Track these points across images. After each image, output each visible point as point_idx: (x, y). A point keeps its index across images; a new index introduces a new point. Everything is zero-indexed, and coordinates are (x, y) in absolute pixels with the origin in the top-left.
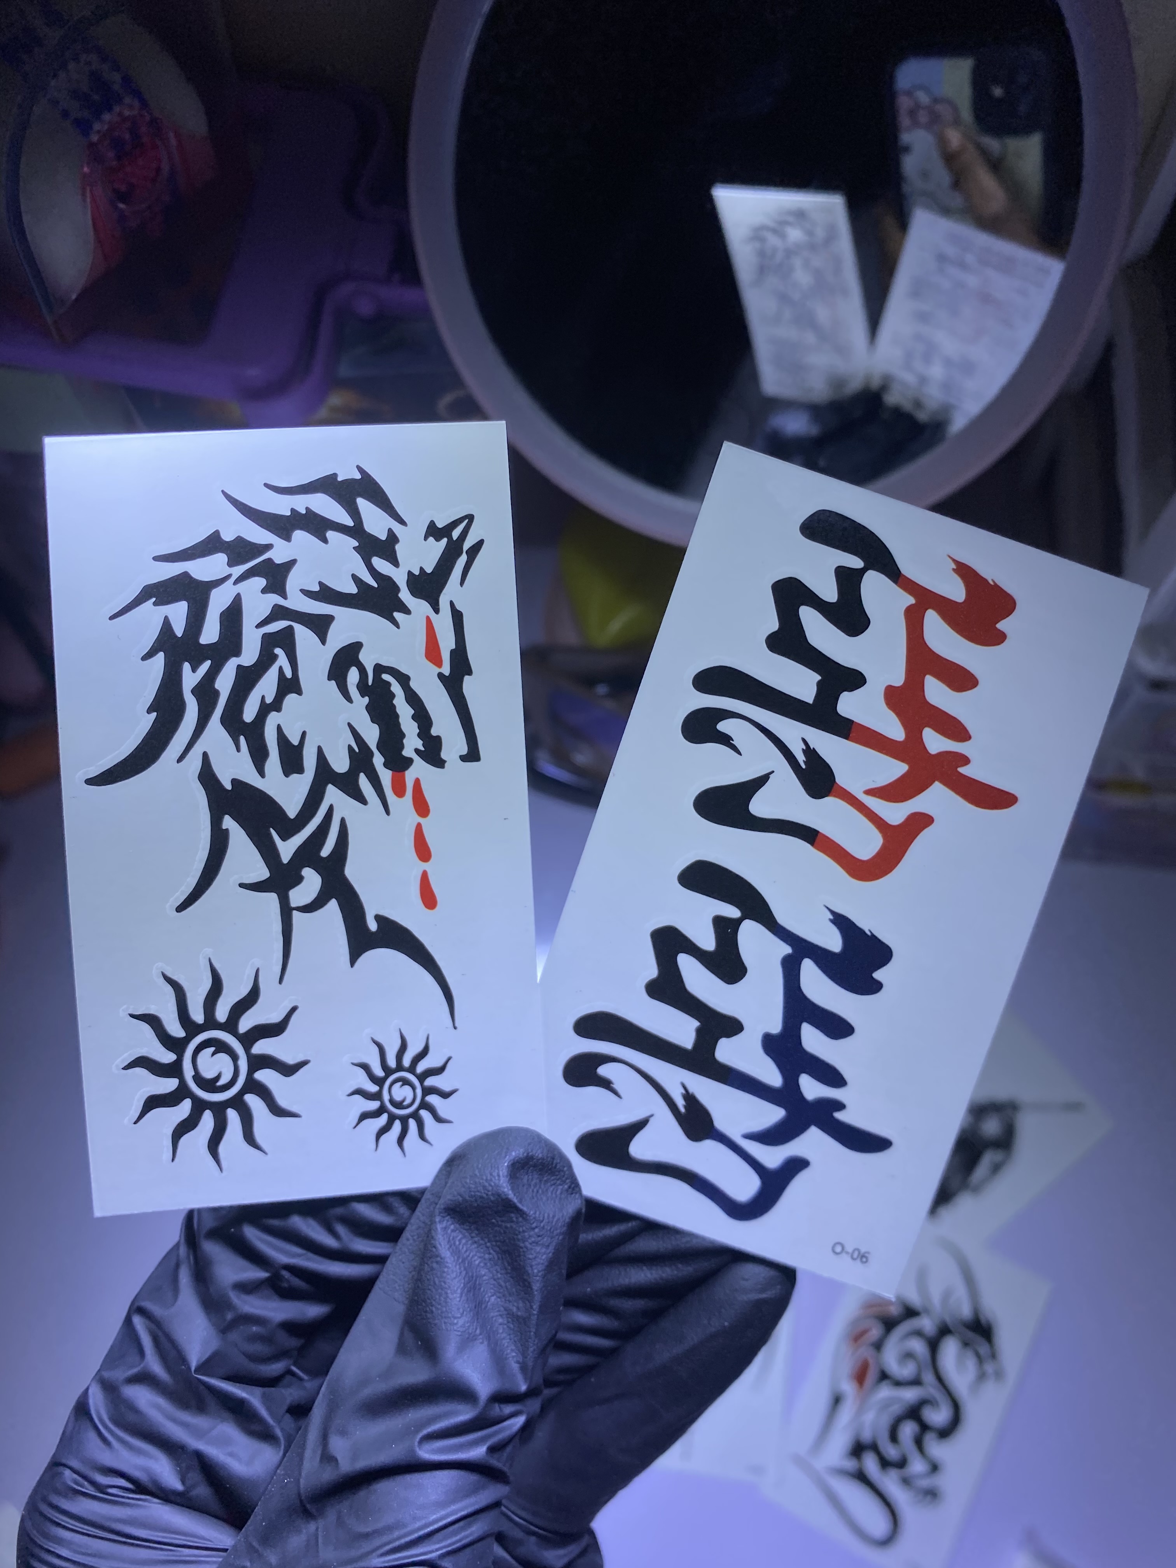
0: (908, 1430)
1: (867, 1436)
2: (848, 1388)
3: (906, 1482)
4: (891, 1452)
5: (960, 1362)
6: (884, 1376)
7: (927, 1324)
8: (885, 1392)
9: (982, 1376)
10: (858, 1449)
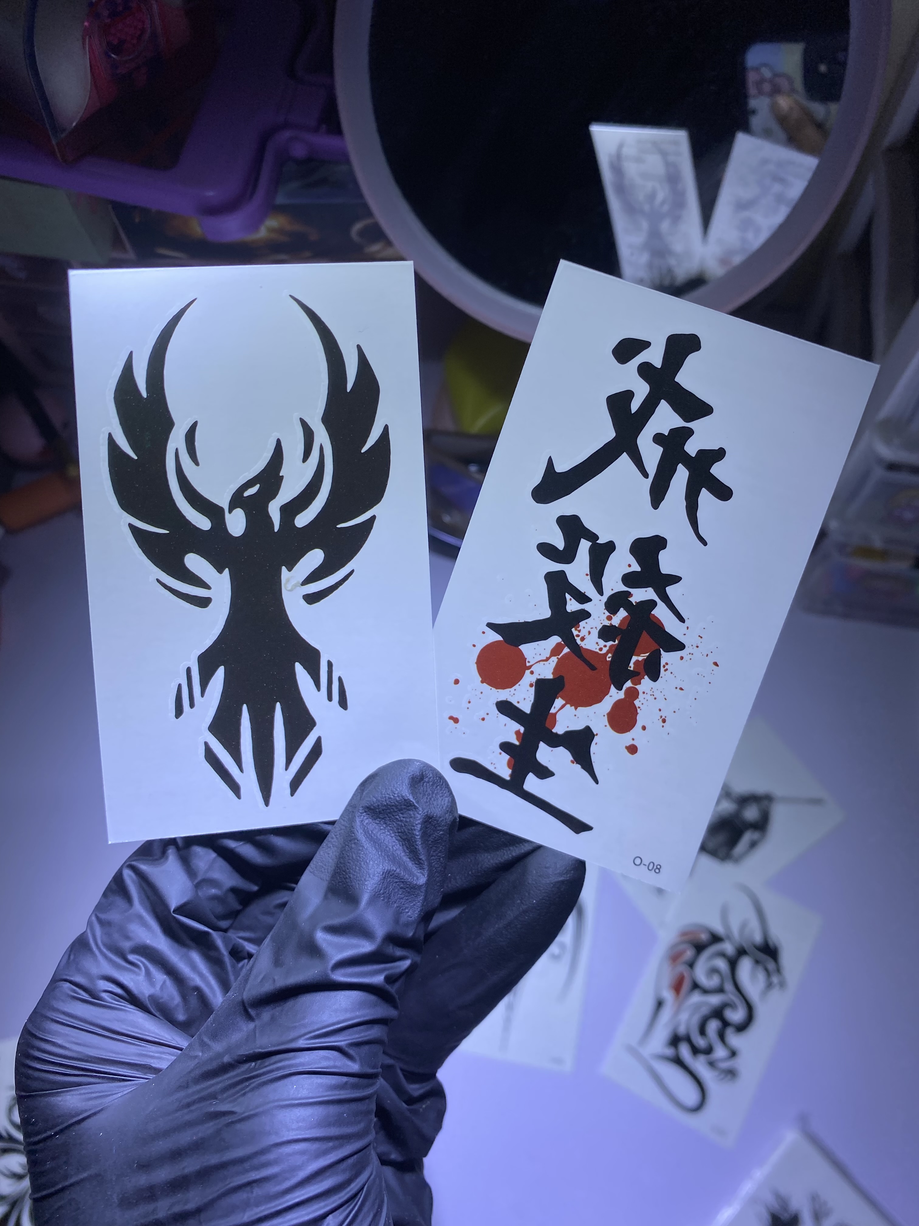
0: (713, 1026)
1: (682, 1030)
2: (668, 995)
3: (712, 1064)
4: (701, 1042)
5: (753, 976)
6: (696, 986)
7: (728, 948)
8: (696, 998)
9: (769, 986)
10: (675, 1041)
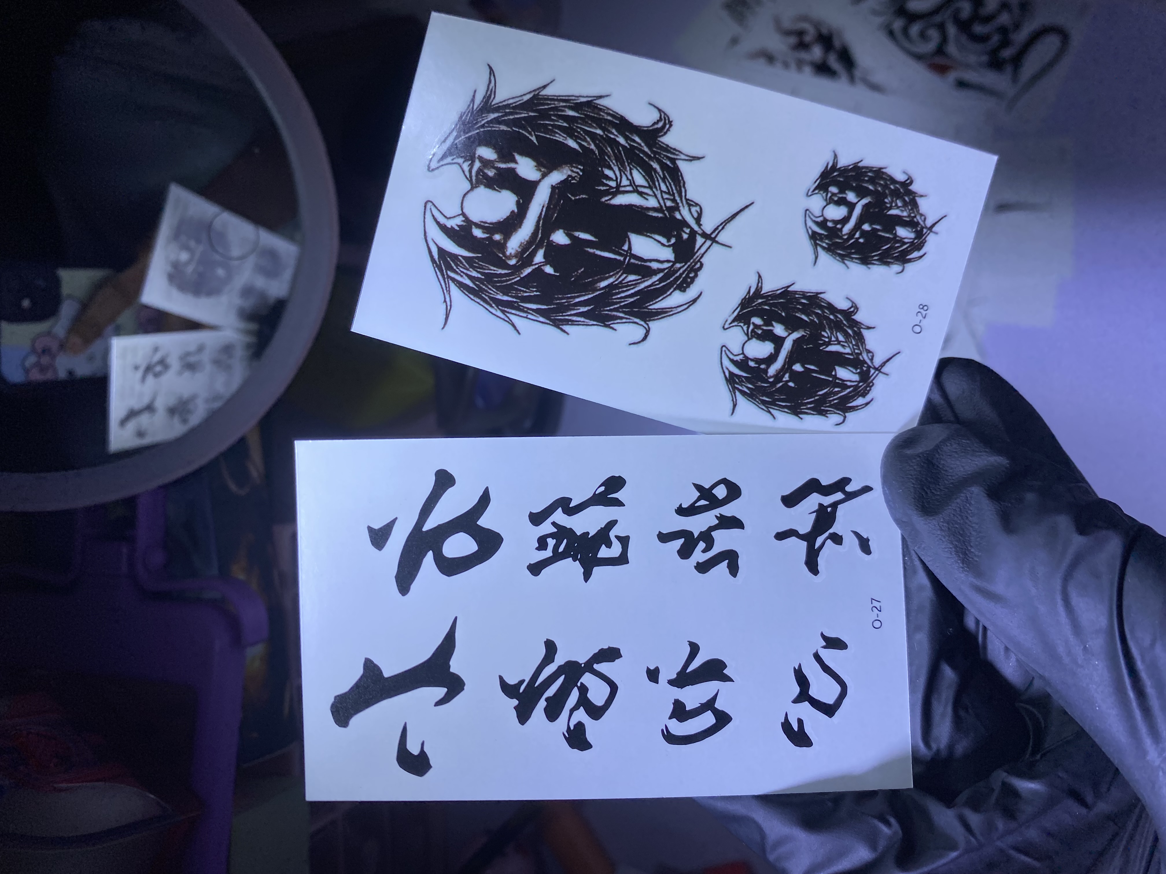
0: (978, 29)
1: (985, 58)
3: (1017, 26)
4: (996, 39)
8: (952, 49)
10: (997, 64)
